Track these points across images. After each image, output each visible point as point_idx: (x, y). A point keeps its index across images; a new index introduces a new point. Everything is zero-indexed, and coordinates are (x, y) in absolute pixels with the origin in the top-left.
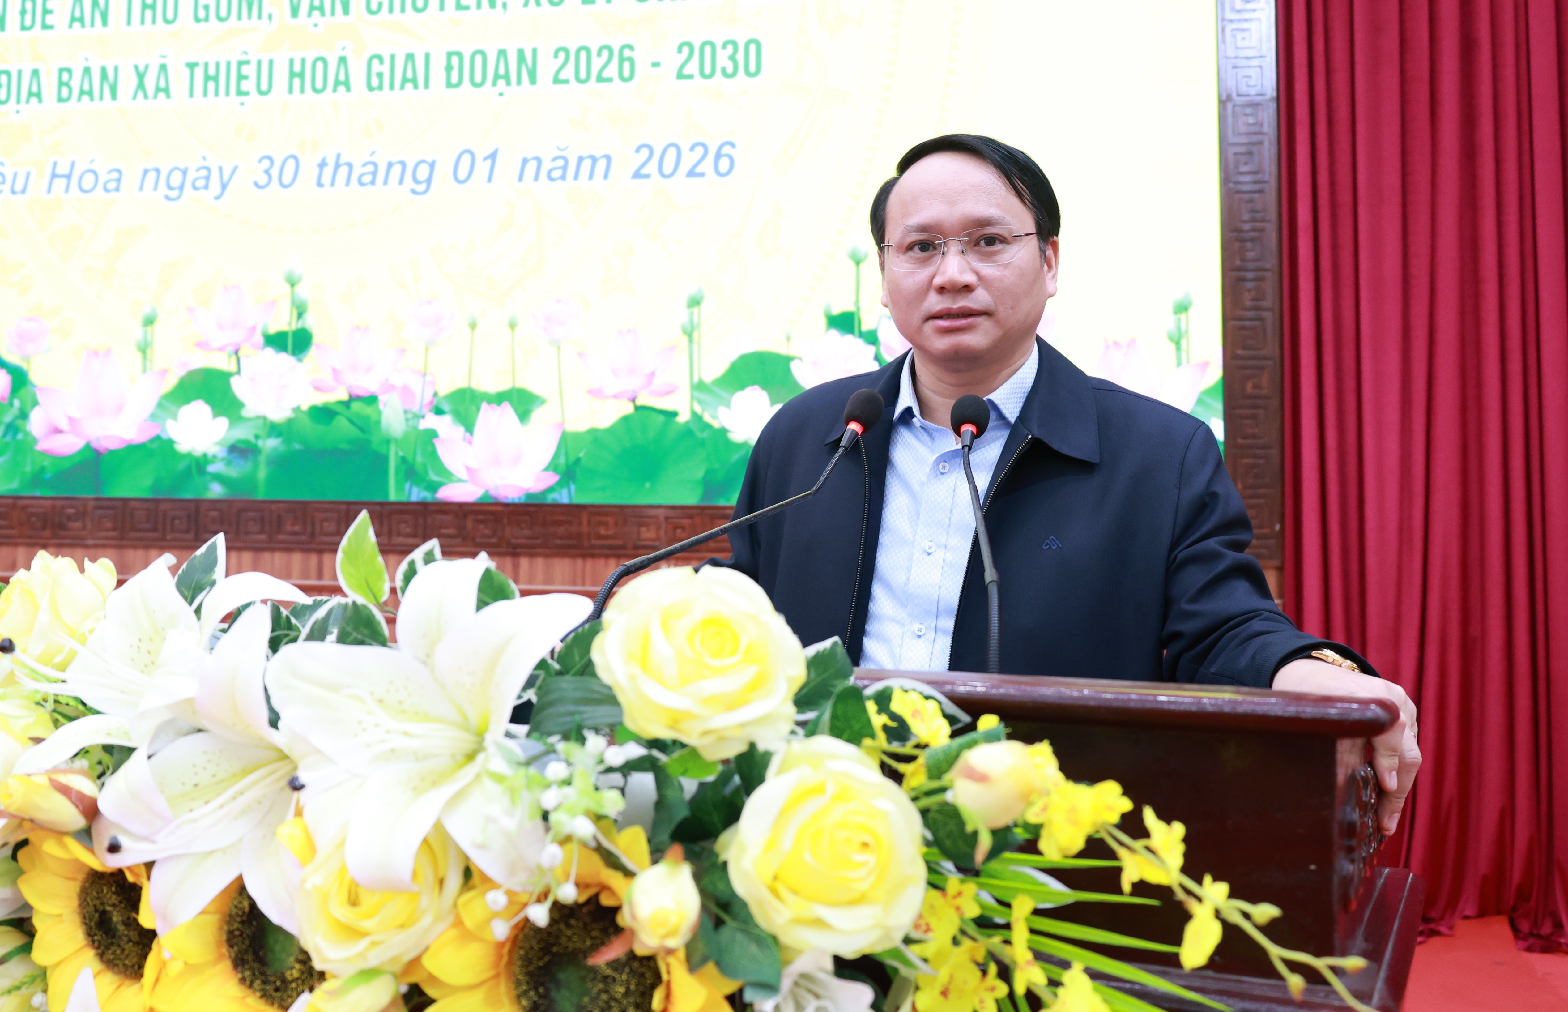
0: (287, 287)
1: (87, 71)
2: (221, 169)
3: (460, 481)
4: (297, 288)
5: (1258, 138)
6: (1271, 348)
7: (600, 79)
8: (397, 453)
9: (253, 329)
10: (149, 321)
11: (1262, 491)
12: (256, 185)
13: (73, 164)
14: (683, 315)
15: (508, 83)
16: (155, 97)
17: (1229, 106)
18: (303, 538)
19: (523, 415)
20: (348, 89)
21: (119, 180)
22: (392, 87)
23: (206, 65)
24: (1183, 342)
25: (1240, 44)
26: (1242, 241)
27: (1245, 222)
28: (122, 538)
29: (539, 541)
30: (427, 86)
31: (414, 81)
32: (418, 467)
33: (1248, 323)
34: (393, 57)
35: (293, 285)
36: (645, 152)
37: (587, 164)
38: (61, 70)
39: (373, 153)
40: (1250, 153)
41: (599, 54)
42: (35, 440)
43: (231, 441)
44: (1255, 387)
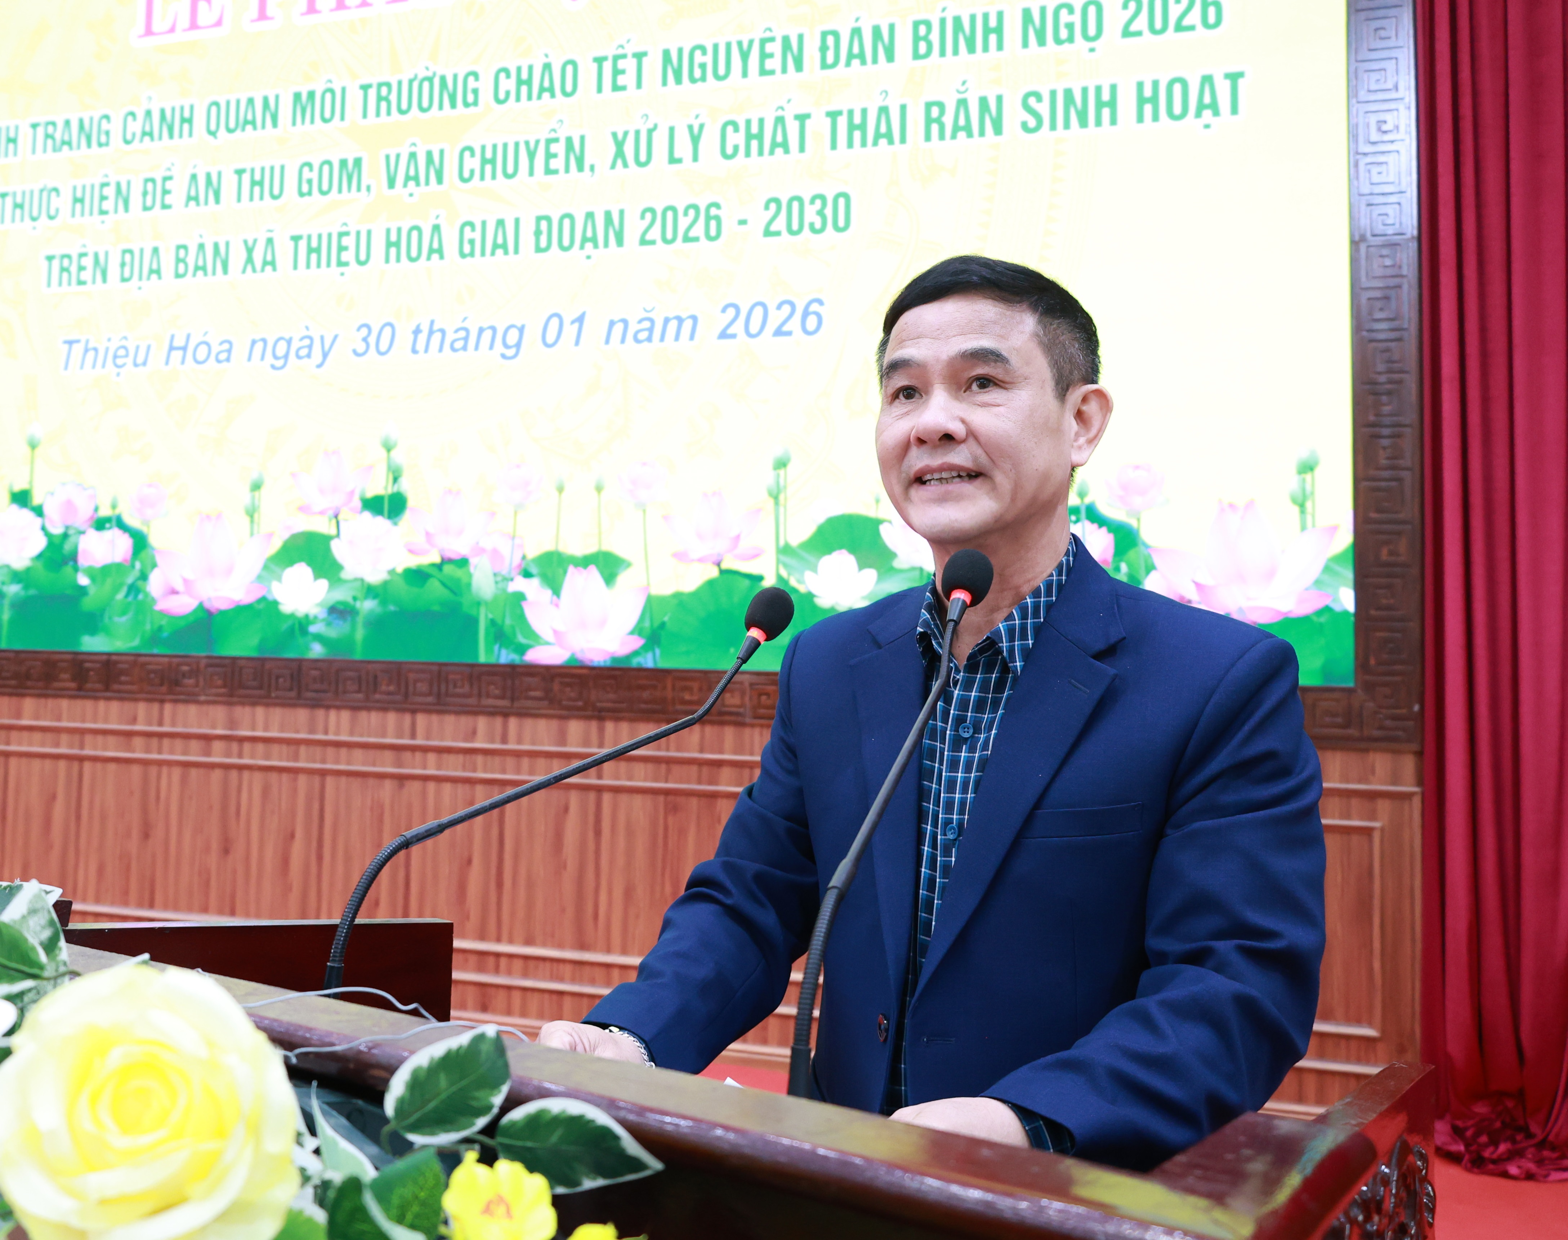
0: (384, 452)
1: (201, 247)
2: (322, 338)
3: (548, 643)
4: (393, 453)
5: (1396, 281)
6: (1410, 511)
7: (687, 239)
8: (486, 616)
9: (352, 493)
10: (256, 486)
11: (1398, 667)
12: (355, 352)
13: (188, 337)
14: (769, 477)
15: (596, 246)
16: (263, 270)
17: (1363, 247)
18: (398, 698)
19: (609, 579)
20: (442, 257)
21: (229, 351)
22: (483, 254)
23: (309, 237)
24: (1309, 505)
25: (1376, 179)
26: (1376, 394)
27: (1379, 373)
28: (231, 695)
29: (624, 705)
30: (516, 251)
31: (504, 247)
32: (507, 629)
33: (1383, 484)
34: (484, 223)
35: (389, 450)
36: (731, 312)
37: (673, 325)
38: (179, 247)
39: (465, 319)
40: (1387, 298)
41: (686, 214)
42: (154, 600)
43: (331, 603)
44: (1391, 553)
